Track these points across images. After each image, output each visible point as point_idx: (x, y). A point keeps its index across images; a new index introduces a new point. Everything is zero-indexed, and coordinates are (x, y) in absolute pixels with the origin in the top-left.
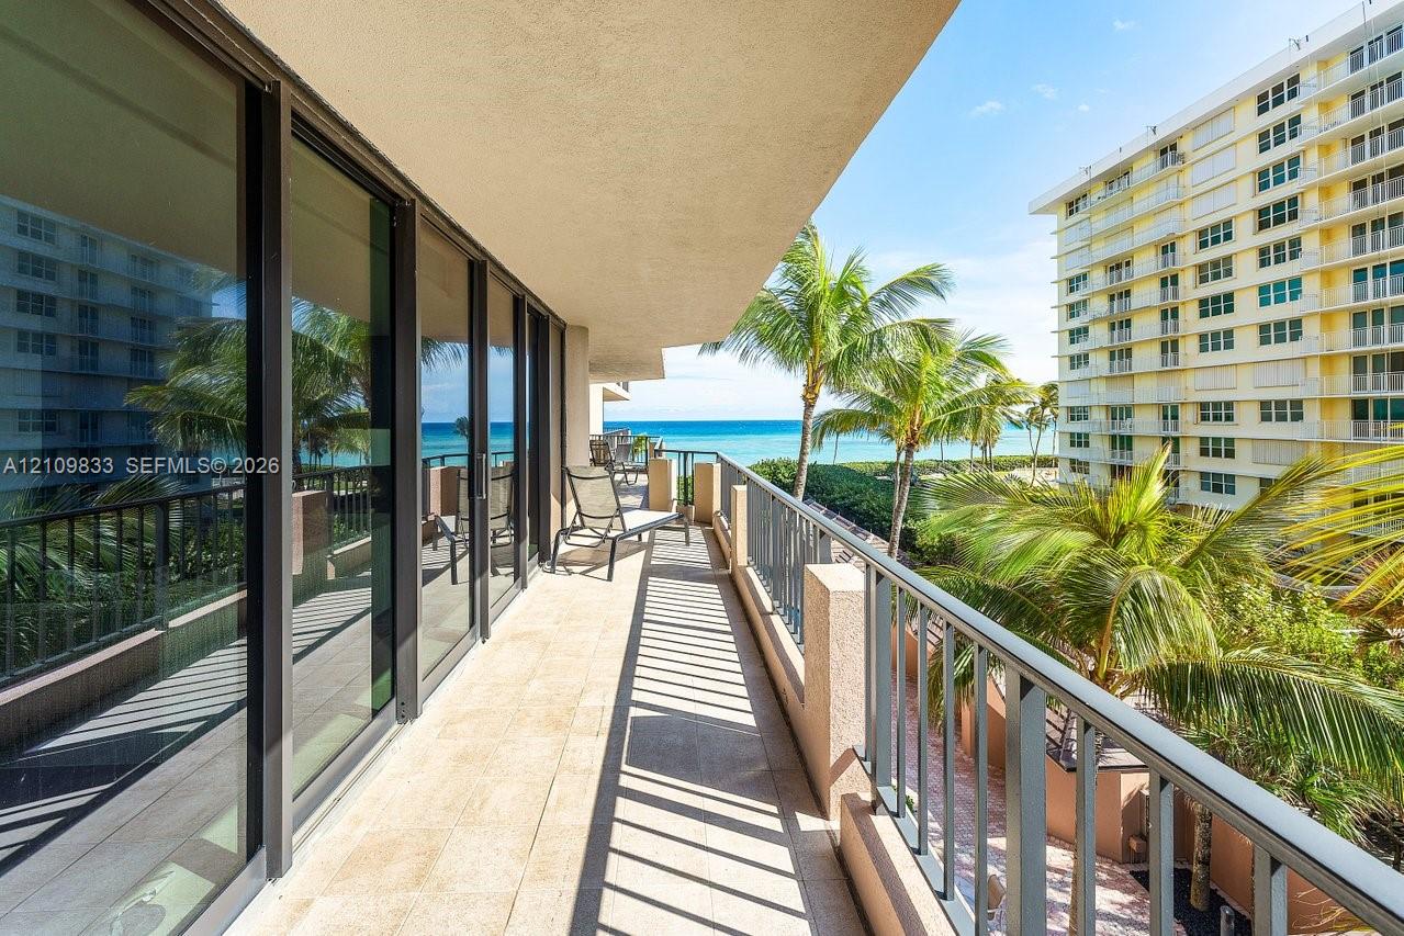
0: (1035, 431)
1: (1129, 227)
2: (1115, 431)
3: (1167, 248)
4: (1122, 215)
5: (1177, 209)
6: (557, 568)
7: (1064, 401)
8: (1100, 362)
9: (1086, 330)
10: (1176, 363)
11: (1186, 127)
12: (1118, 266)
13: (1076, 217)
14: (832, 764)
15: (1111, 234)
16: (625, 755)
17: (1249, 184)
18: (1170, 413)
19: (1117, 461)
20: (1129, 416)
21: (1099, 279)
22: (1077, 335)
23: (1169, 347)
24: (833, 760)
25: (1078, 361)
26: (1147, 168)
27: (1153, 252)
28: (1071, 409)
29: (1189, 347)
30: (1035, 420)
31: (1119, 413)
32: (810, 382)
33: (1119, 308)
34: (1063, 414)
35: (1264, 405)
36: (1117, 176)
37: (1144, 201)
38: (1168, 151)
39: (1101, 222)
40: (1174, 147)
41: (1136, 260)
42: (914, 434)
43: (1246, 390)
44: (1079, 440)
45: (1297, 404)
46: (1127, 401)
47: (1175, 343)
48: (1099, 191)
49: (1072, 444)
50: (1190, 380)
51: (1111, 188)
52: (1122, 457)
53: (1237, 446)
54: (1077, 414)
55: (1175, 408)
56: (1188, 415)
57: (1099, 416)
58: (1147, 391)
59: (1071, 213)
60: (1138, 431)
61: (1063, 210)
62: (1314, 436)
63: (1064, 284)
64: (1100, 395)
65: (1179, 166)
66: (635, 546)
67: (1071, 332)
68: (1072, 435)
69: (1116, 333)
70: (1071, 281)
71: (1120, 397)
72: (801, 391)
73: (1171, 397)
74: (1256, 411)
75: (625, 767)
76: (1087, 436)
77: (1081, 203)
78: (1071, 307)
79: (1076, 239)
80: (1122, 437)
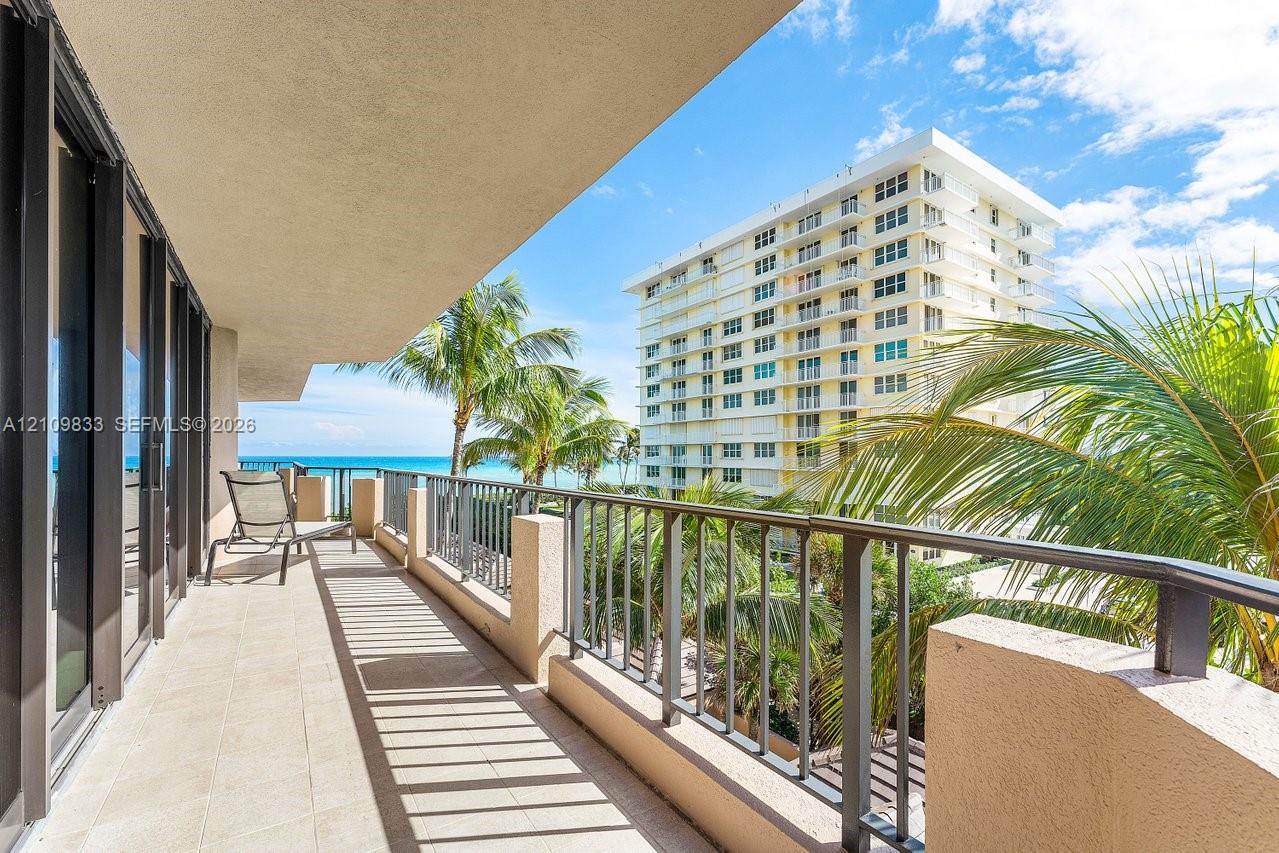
0: (624, 466)
1: (684, 313)
2: (675, 465)
3: (707, 332)
4: (681, 303)
5: (712, 305)
6: (212, 581)
7: (643, 442)
8: (666, 413)
9: (658, 387)
10: (711, 415)
11: (718, 248)
12: (678, 341)
13: (653, 300)
14: (540, 643)
15: (675, 316)
16: (363, 686)
17: (750, 295)
18: (707, 450)
19: (676, 487)
20: (684, 453)
21: (666, 350)
22: (653, 390)
23: (707, 403)
24: (540, 641)
25: (653, 410)
26: (695, 272)
27: (699, 334)
28: (648, 447)
29: (718, 404)
30: (624, 457)
31: (678, 450)
32: (462, 408)
33: (679, 372)
34: (642, 451)
35: (757, 445)
36: (678, 273)
37: (695, 296)
38: (707, 261)
39: (669, 307)
40: (711, 260)
41: (689, 339)
42: (544, 459)
43: (747, 436)
44: (653, 471)
45: (772, 445)
46: (682, 442)
47: (710, 400)
48: (667, 283)
49: (649, 475)
50: (720, 428)
51: (675, 282)
52: (679, 484)
53: (744, 475)
54: (652, 451)
55: (710, 448)
56: (717, 452)
57: (665, 453)
58: (694, 436)
59: (649, 296)
60: (689, 465)
61: (644, 293)
62: (780, 466)
63: (644, 350)
64: (667, 437)
65: (713, 274)
66: (296, 558)
67: (649, 388)
68: (648, 467)
69: (677, 390)
70: (649, 348)
71: (678, 438)
72: (454, 416)
73: (708, 440)
74: (751, 450)
75: (367, 692)
76: (658, 467)
77: (656, 290)
78: (649, 368)
79: (652, 315)
80: (679, 468)
